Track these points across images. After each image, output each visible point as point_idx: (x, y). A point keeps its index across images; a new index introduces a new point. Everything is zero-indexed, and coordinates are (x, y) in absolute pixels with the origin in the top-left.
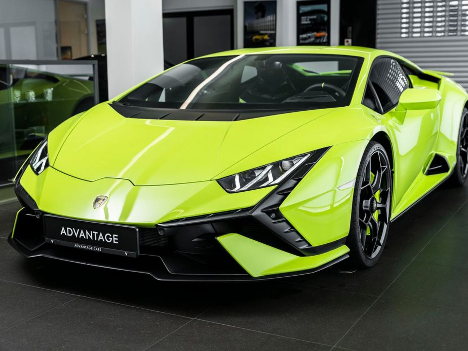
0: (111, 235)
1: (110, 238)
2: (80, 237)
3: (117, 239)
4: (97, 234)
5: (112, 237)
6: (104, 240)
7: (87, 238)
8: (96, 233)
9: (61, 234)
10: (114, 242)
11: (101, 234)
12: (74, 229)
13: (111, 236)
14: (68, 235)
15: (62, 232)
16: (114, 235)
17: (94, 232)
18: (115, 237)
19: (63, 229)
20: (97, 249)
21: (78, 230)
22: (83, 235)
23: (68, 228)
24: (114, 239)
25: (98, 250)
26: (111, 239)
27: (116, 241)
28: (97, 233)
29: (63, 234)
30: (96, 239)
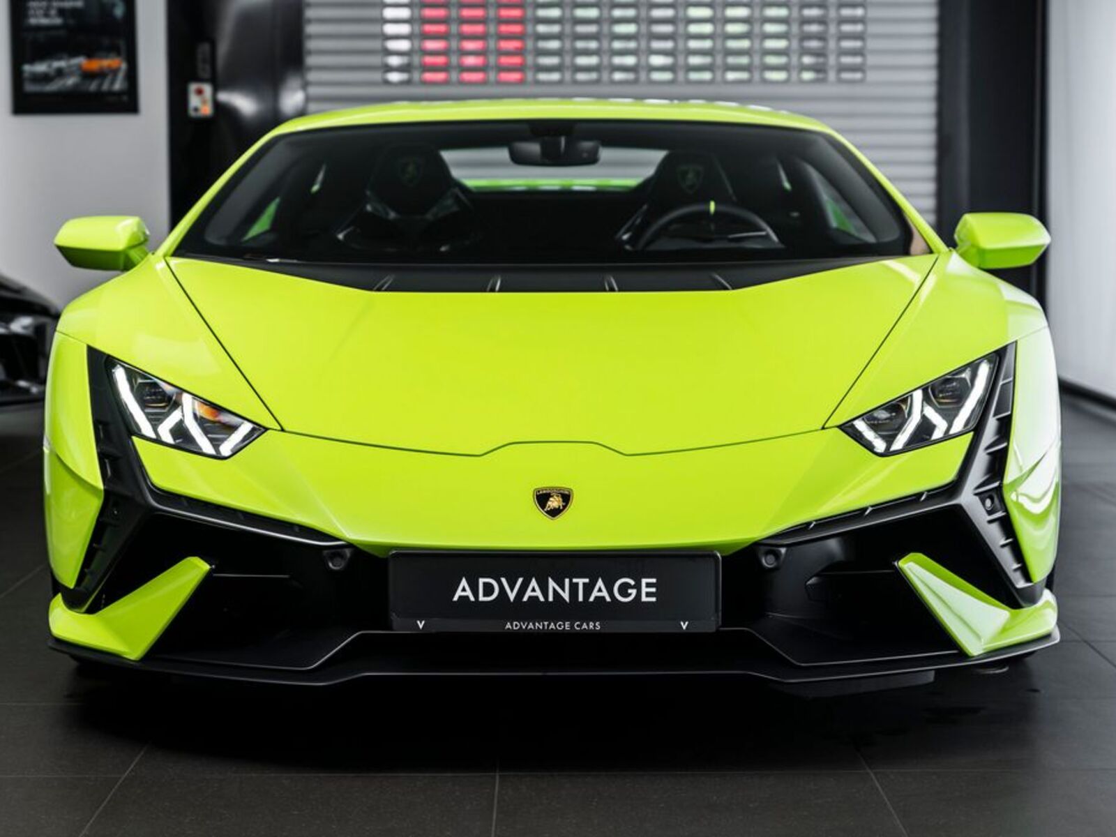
0: (634, 580)
1: (630, 591)
2: (525, 599)
3: (653, 590)
4: (584, 584)
5: (638, 587)
6: (608, 599)
7: (551, 599)
8: (581, 581)
9: (456, 599)
10: (644, 599)
11: (600, 583)
12: (503, 580)
13: (632, 582)
14: (482, 598)
15: (459, 593)
16: (644, 581)
17: (575, 580)
18: (648, 585)
19: (464, 583)
20: (585, 626)
21: (520, 580)
22: (538, 593)
23: (482, 581)
24: (644, 590)
25: (591, 627)
26: (633, 592)
27: (648, 594)
28: (587, 580)
29: (464, 599)
30: (581, 599)
